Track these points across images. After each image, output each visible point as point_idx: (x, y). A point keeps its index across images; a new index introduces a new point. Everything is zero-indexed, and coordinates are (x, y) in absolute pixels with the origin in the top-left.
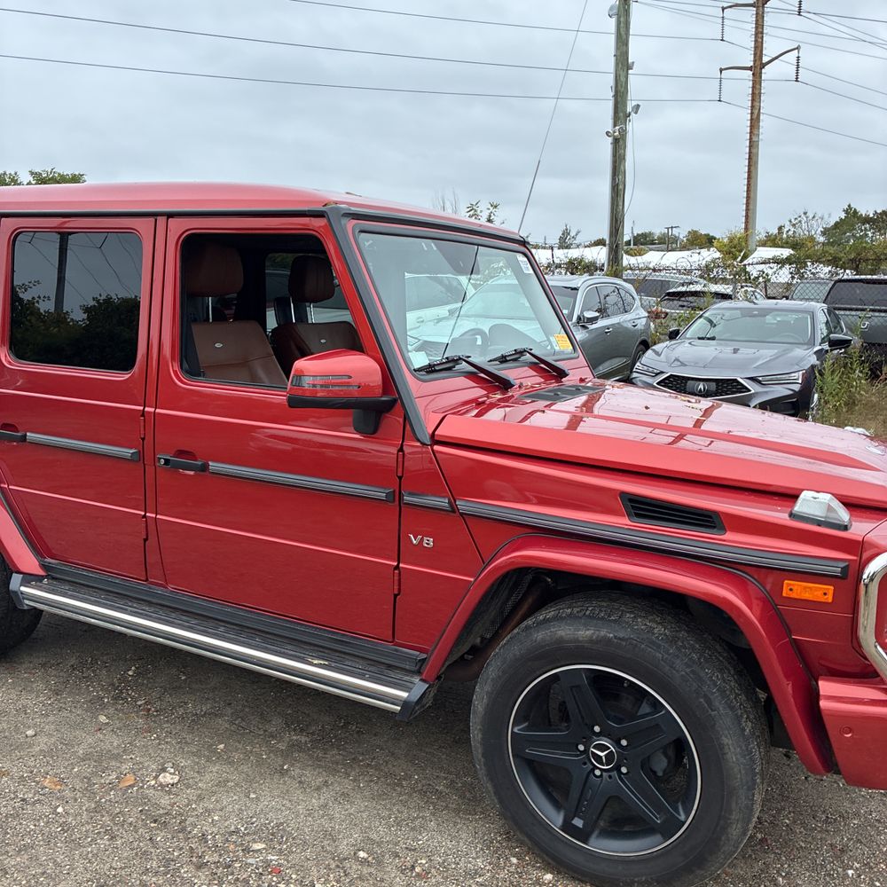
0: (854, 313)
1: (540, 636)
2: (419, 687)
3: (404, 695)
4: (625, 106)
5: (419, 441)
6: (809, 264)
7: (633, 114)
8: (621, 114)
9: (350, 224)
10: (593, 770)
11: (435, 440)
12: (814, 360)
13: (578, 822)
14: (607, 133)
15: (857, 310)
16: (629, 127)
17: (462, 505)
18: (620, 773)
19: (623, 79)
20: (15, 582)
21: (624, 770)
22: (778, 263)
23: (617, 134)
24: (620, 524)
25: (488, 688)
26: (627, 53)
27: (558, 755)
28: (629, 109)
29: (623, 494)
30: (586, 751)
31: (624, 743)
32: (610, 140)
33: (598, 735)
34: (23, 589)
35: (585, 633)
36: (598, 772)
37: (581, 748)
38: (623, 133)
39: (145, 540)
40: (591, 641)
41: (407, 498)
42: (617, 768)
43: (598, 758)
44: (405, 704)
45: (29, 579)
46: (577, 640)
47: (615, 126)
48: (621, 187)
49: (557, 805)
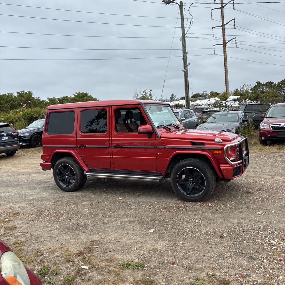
0: (251, 113)
1: (180, 164)
2: (162, 177)
3: (159, 178)
4: (186, 63)
5: (158, 137)
6: (243, 100)
7: (189, 65)
8: (186, 65)
9: (144, 105)
10: (190, 184)
11: (161, 137)
12: (238, 125)
13: (189, 192)
14: (183, 71)
15: (251, 112)
16: (188, 69)
17: (166, 147)
18: (194, 184)
19: (185, 56)
20: (85, 172)
21: (195, 183)
22: (235, 101)
23: (185, 71)
24: (190, 146)
25: (173, 174)
26: (186, 50)
27: (185, 183)
28: (188, 64)
29: (190, 142)
30: (189, 182)
31: (194, 179)
32: (183, 72)
33: (190, 179)
34: (87, 174)
35: (187, 162)
36: (191, 185)
37: (188, 181)
38: (187, 70)
39: (110, 161)
40: (188, 163)
41: (157, 147)
42: (194, 183)
43: (191, 182)
44: (160, 179)
45: (87, 172)
46: (186, 164)
47: (184, 68)
48: (187, 84)
49: (185, 191)
